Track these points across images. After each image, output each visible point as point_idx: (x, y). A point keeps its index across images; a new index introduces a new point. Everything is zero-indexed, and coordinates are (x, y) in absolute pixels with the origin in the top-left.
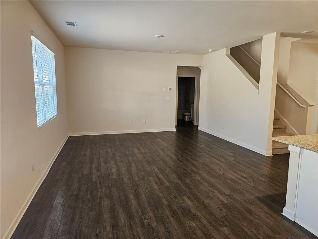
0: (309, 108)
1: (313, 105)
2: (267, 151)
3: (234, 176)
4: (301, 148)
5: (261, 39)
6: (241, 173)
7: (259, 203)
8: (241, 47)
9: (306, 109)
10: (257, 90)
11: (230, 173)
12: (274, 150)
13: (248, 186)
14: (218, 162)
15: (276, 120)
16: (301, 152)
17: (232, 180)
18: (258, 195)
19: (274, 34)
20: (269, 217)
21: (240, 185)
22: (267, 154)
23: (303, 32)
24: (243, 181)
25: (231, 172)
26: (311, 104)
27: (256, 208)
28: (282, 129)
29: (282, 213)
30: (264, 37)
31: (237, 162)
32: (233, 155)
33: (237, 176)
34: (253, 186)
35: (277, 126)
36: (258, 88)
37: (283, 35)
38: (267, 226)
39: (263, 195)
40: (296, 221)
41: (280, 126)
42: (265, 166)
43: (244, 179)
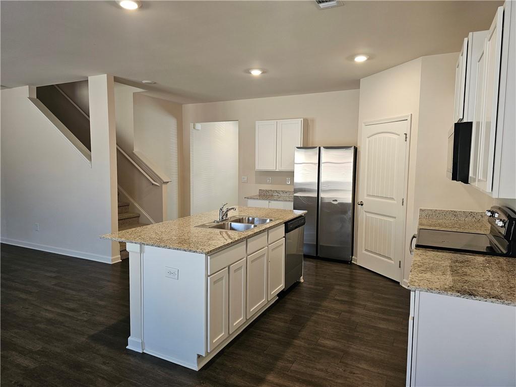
0: (164, 186)
1: (168, 182)
2: (112, 256)
3: (53, 312)
4: (141, 244)
5: (86, 81)
6: (67, 303)
7: (94, 345)
8: (58, 88)
9: (160, 188)
10: (89, 162)
11: (46, 310)
12: (123, 253)
13: (78, 322)
14: (23, 296)
15: (124, 206)
16: (141, 251)
17: (50, 322)
18: (92, 332)
19: (104, 77)
20: (107, 362)
21: (64, 326)
22: (112, 260)
23: (144, 82)
24: (70, 316)
25: (49, 308)
26: (165, 181)
27: (87, 356)
28: (134, 219)
29: (127, 347)
30: (90, 79)
31: (61, 287)
32: (54, 275)
33: (59, 311)
34: (85, 319)
35: (126, 216)
36: (90, 158)
37: (117, 80)
38: (103, 378)
39: (101, 328)
40: (145, 351)
41: (131, 215)
42: (109, 281)
43: (71, 314)
